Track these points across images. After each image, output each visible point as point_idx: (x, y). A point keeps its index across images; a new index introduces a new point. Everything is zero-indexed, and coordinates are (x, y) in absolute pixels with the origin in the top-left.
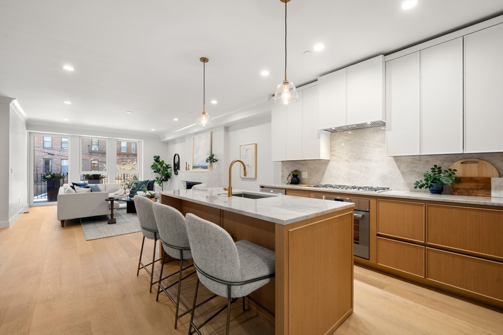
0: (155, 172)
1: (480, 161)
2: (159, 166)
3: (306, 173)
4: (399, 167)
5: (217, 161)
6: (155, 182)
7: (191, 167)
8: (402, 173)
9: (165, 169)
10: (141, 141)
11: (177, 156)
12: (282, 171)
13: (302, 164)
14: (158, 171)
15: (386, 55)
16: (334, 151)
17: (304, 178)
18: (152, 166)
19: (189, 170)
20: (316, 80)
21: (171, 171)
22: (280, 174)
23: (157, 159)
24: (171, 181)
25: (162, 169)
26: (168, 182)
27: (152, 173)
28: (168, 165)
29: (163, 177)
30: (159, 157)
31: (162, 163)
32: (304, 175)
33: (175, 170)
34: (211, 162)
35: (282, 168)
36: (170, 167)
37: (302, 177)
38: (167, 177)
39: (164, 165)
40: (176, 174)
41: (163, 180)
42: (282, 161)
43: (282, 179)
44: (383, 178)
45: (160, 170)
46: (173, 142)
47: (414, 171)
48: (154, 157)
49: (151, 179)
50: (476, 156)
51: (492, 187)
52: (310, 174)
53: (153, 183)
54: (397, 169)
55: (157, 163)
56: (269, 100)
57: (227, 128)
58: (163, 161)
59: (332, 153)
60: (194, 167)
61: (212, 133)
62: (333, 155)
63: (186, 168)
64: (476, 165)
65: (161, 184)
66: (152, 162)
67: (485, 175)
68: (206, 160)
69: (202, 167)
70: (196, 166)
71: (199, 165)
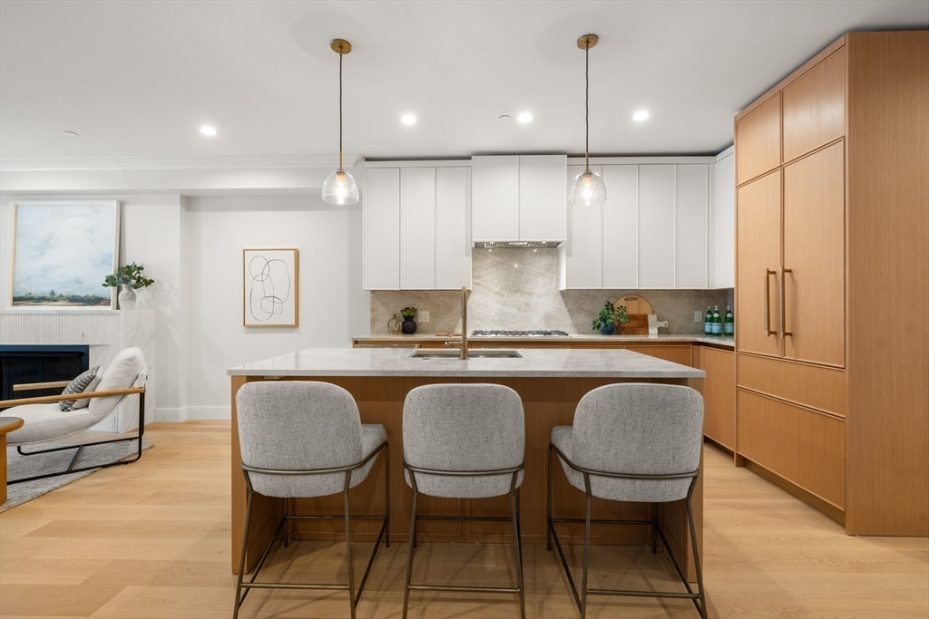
1: (639, 298)
3: (428, 313)
4: (566, 304)
8: (569, 311)
12: (372, 310)
13: (419, 298)
15: (570, 156)
16: (479, 277)
17: (424, 321)
20: (469, 158)
22: (368, 316)
32: (424, 317)
35: (372, 304)
37: (419, 321)
42: (372, 291)
43: (372, 326)
44: (548, 318)
47: (582, 309)
50: (635, 292)
51: (649, 324)
52: (434, 315)
54: (564, 306)
56: (355, 165)
57: (190, 202)
59: (476, 281)
60: (18, 300)
61: (122, 206)
62: (476, 284)
64: (635, 302)
67: (643, 312)
68: (107, 281)
69: (74, 300)
70: (36, 297)
71: (53, 293)
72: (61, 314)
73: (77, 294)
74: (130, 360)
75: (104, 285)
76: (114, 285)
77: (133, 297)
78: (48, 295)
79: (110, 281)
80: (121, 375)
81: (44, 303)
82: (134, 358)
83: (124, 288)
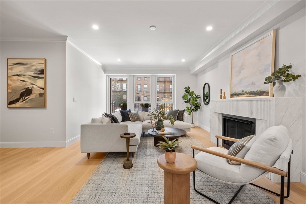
0: (185, 102)
2: (189, 97)
5: (295, 78)
6: (185, 112)
7: (228, 95)
9: (195, 100)
10: (175, 76)
11: (207, 85)
14: (188, 101)
18: (183, 97)
19: (225, 98)
21: (201, 101)
23: (187, 90)
24: (201, 110)
25: (192, 99)
26: (197, 111)
27: (183, 103)
28: (198, 95)
29: (193, 107)
30: (189, 88)
31: (191, 94)
33: (205, 100)
34: (280, 83)
36: (199, 97)
38: (197, 107)
39: (194, 95)
40: (205, 104)
41: (193, 110)
45: (190, 100)
46: (203, 71)
48: (185, 89)
49: (181, 109)
53: (183, 113)
55: (187, 94)
58: (193, 92)
60: (232, 95)
63: (221, 96)
65: (191, 114)
66: (183, 93)
68: (266, 80)
69: (251, 94)
70: (237, 93)
71: (243, 91)
72: (243, 101)
73: (253, 90)
74: (271, 140)
75: (265, 83)
76: (270, 82)
77: (283, 89)
78: (241, 92)
79: (268, 80)
80: (263, 152)
81: (240, 96)
82: (275, 139)
83: (277, 83)
